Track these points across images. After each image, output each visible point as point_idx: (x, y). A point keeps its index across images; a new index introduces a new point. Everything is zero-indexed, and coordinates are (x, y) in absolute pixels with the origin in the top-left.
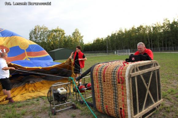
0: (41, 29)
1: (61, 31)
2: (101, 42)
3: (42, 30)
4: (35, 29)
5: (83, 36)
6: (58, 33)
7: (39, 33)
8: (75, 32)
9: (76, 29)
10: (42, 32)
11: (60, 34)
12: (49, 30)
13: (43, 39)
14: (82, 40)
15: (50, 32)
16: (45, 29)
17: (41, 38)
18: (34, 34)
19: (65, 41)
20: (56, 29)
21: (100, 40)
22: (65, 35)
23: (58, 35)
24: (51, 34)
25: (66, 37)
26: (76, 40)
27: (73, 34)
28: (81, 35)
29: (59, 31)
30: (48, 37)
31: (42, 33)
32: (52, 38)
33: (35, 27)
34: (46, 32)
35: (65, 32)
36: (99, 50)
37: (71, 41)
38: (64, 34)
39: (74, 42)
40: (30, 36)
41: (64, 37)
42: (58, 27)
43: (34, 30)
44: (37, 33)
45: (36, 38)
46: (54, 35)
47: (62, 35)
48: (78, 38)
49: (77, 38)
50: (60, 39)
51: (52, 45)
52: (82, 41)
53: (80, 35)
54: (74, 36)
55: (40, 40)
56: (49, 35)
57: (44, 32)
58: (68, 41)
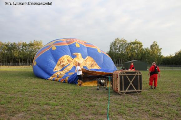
0: (120, 41)
1: (140, 44)
3: (121, 43)
4: (115, 42)
5: (161, 49)
6: (136, 45)
7: (119, 45)
8: (153, 45)
9: (155, 42)
10: (121, 44)
11: (138, 46)
12: (128, 42)
13: (122, 51)
14: (160, 52)
15: (128, 44)
16: (125, 41)
17: (120, 49)
18: (114, 46)
19: (142, 53)
20: (135, 41)
22: (143, 47)
23: (136, 47)
26: (154, 52)
27: (151, 47)
28: (159, 48)
29: (137, 43)
30: (126, 49)
31: (121, 45)
32: (130, 49)
33: (116, 39)
34: (124, 44)
35: (142, 45)
37: (149, 53)
39: (151, 54)
40: (111, 48)
41: (142, 50)
42: (136, 39)
43: (114, 43)
44: (117, 45)
45: (115, 49)
46: (132, 47)
47: (139, 48)
48: (156, 51)
50: (138, 51)
51: (130, 57)
52: (160, 54)
53: (158, 47)
54: (152, 49)
55: (119, 51)
56: (128, 47)
57: (123, 45)
58: (145, 54)
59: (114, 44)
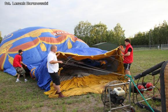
0: (85, 24)
1: (104, 26)
2: (143, 37)
3: (86, 26)
4: (80, 25)
5: (124, 30)
6: (100, 28)
7: (83, 28)
8: (117, 27)
9: (118, 24)
10: (85, 27)
11: (102, 29)
12: (92, 25)
13: (87, 34)
14: (124, 34)
15: (93, 27)
16: (89, 24)
17: (84, 32)
18: (78, 29)
19: (107, 35)
20: (99, 24)
21: (142, 34)
22: (107, 30)
23: (100, 30)
24: (94, 29)
25: (108, 32)
26: (118, 34)
27: (115, 29)
28: (123, 30)
29: (102, 26)
30: (91, 32)
31: (85, 29)
32: (95, 32)
33: (80, 23)
34: (89, 27)
35: (107, 27)
36: (140, 45)
37: (113, 35)
38: (106, 28)
39: (116, 37)
40: (75, 31)
42: (101, 22)
43: (78, 26)
44: (81, 28)
45: (80, 33)
46: (97, 30)
47: (104, 30)
48: (120, 32)
49: (118, 32)
50: (102, 33)
52: (123, 35)
53: (121, 29)
54: (116, 30)
55: (84, 34)
56: (92, 30)
57: (87, 28)
58: (110, 36)
59: (78, 28)
